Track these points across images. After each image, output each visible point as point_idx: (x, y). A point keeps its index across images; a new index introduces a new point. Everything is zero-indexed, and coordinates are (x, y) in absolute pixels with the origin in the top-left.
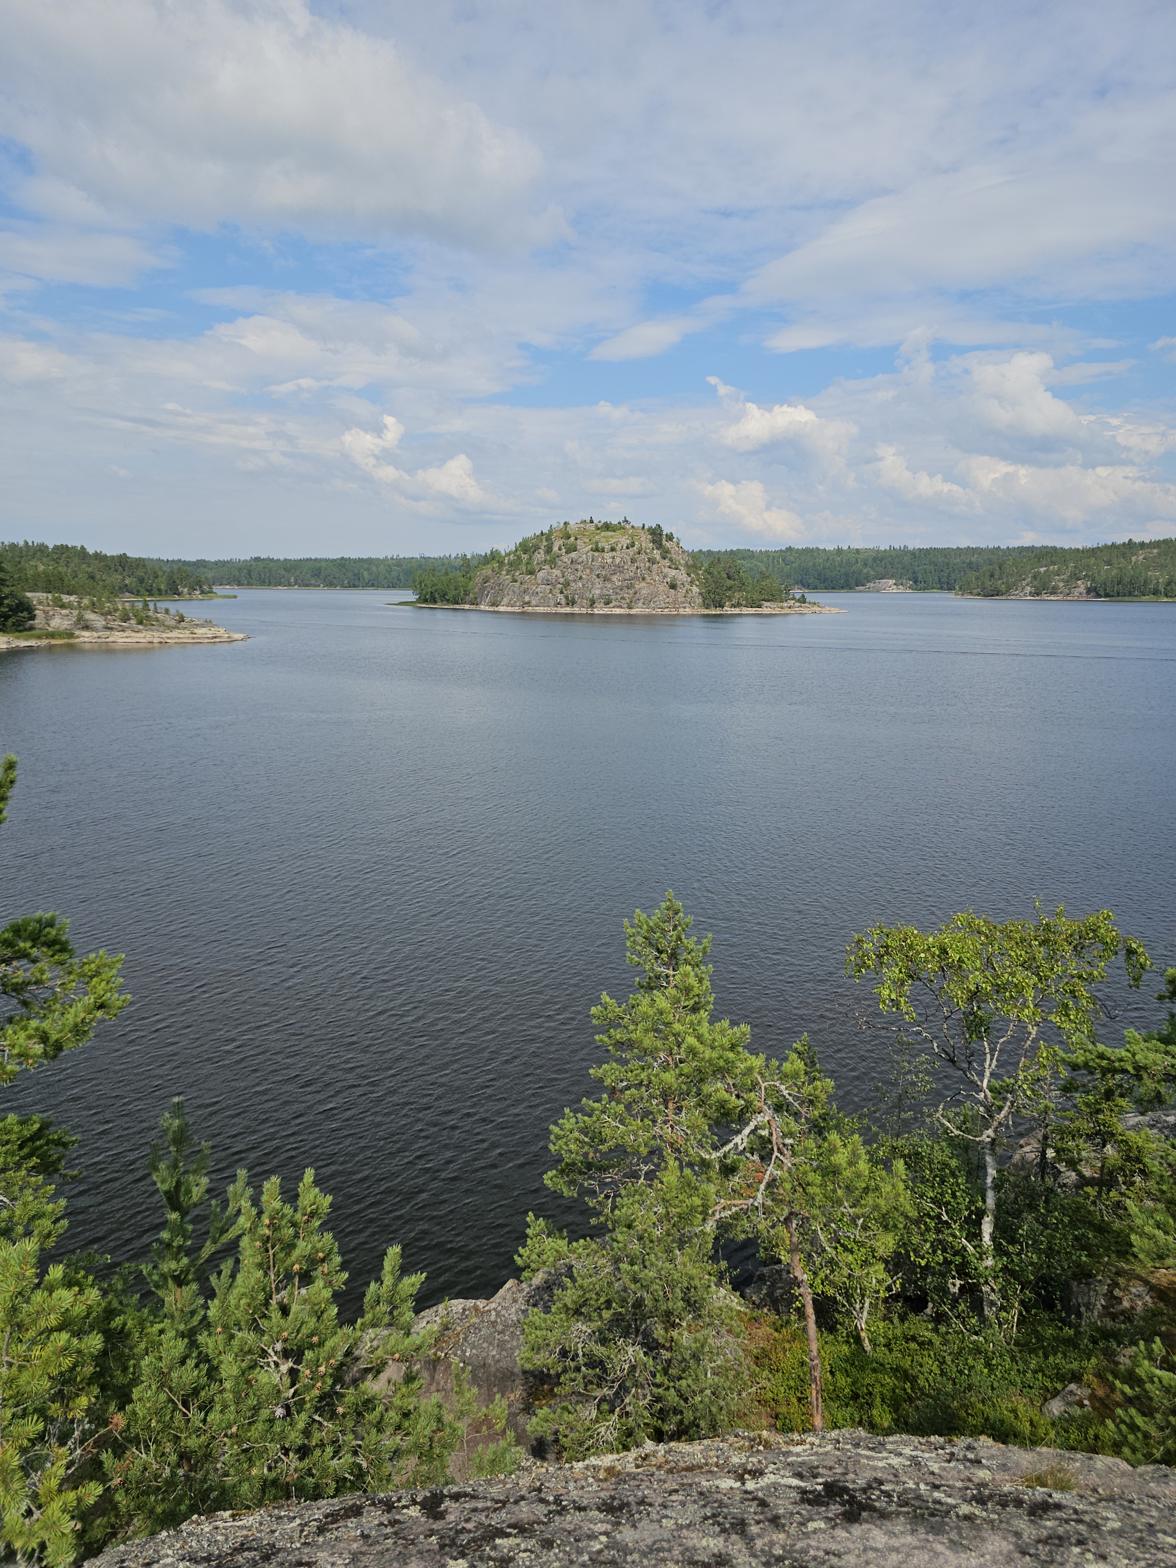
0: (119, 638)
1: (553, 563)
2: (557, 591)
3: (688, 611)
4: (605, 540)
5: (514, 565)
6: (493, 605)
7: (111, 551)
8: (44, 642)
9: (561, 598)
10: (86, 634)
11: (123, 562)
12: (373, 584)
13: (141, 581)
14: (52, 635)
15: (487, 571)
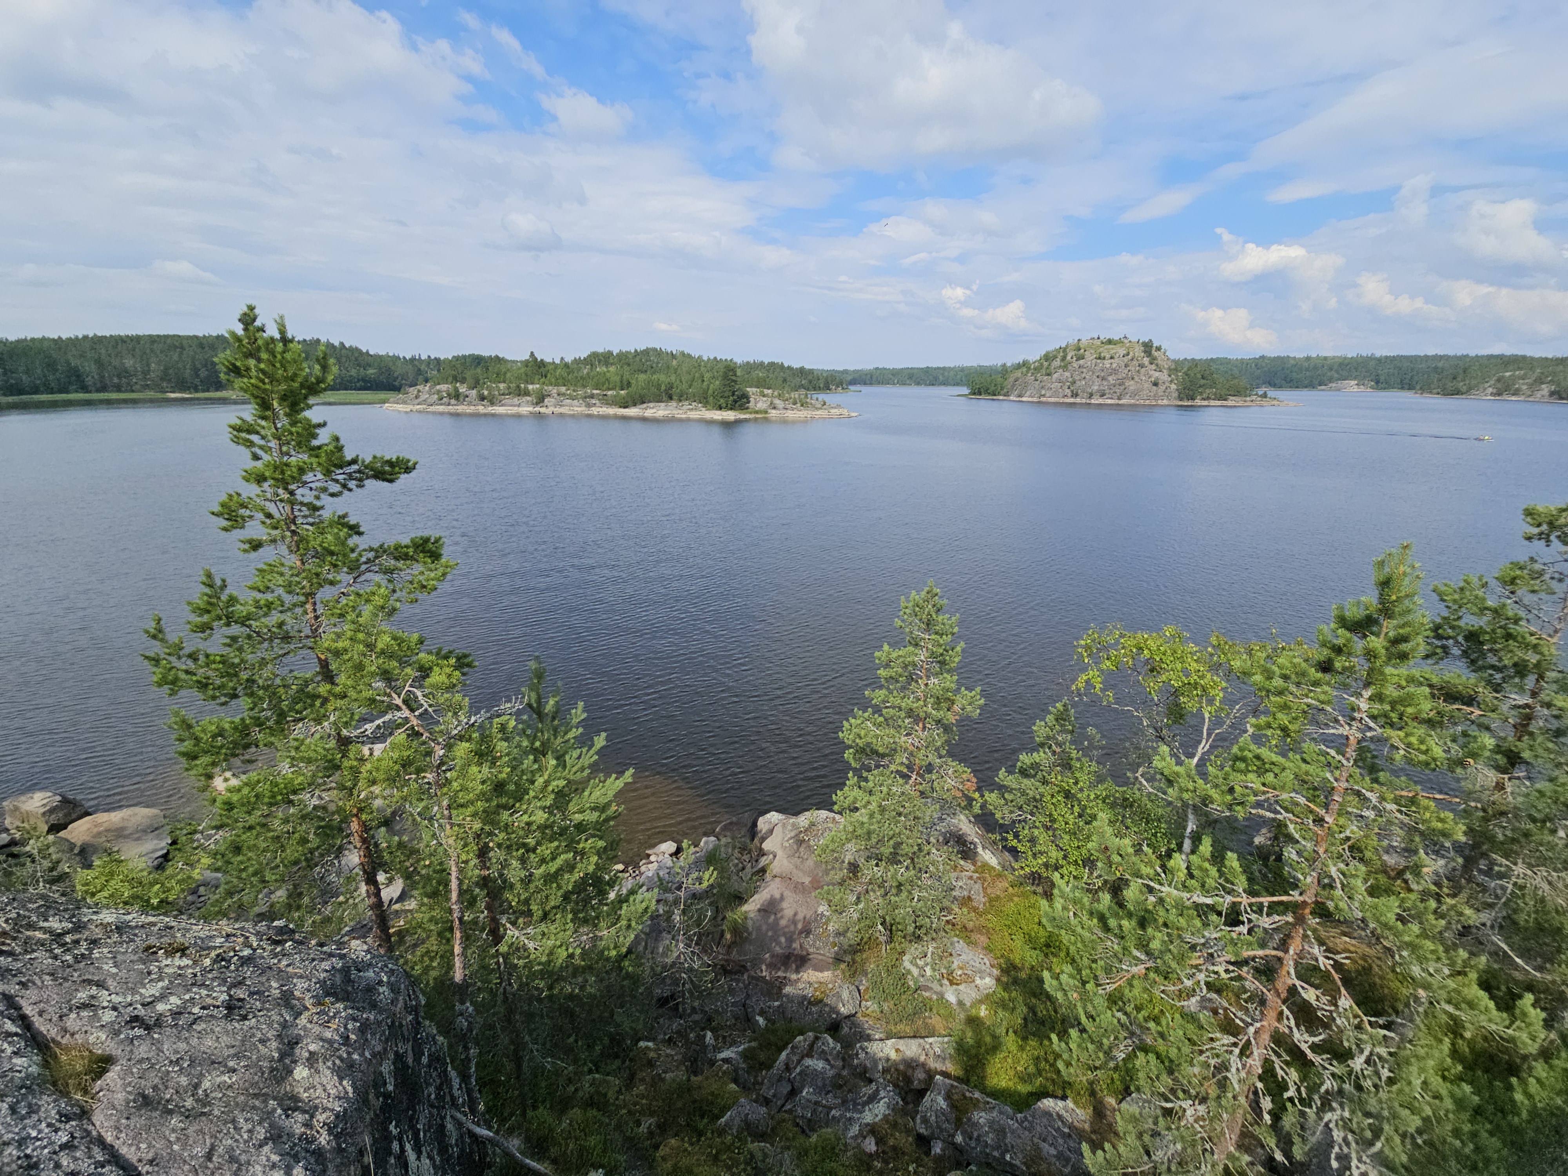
0: (790, 414)
1: (1065, 368)
2: (1065, 388)
3: (1165, 402)
4: (1107, 351)
5: (1038, 369)
6: (1019, 396)
7: (796, 365)
8: (753, 416)
9: (1068, 392)
10: (774, 411)
11: (802, 371)
12: (945, 383)
13: (810, 382)
14: (757, 412)
15: (1018, 374)
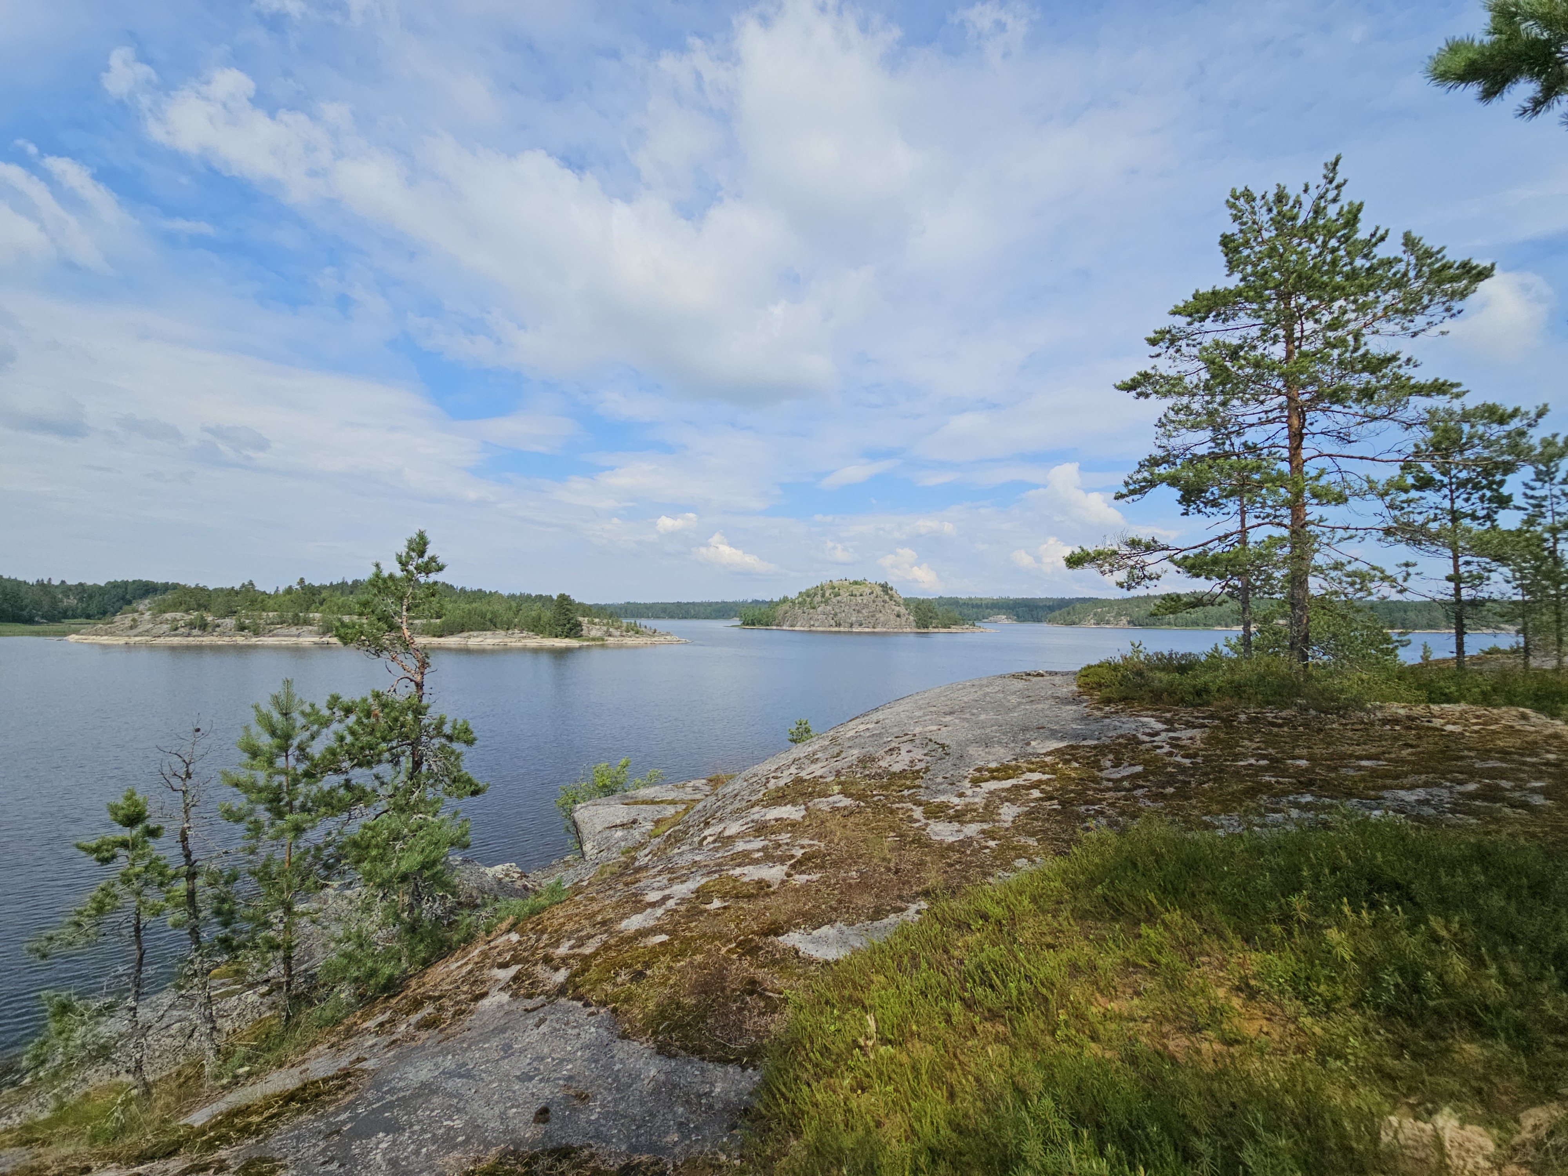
0: (626, 641)
1: (826, 602)
2: (830, 618)
3: (909, 630)
4: (856, 589)
5: (802, 604)
6: (791, 626)
8: (592, 643)
10: (610, 638)
14: (592, 640)
